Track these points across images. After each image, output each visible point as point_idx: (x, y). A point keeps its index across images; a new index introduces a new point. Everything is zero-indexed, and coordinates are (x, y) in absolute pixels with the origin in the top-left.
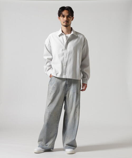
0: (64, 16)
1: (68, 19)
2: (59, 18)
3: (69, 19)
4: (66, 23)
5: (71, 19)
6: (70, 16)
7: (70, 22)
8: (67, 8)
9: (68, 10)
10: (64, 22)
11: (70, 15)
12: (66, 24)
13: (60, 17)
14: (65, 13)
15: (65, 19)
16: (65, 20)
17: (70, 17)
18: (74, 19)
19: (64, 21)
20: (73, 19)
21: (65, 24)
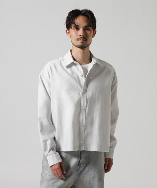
0: (77, 28)
1: (86, 34)
2: (68, 31)
3: (88, 32)
4: (81, 41)
5: (92, 34)
6: (91, 28)
7: (89, 39)
8: (83, 12)
9: (87, 16)
10: (78, 40)
11: (91, 26)
12: (82, 43)
13: (70, 29)
14: (80, 21)
15: (81, 32)
16: (81, 35)
17: (90, 30)
18: (96, 35)
19: (79, 37)
20: (94, 35)
21: (79, 43)
